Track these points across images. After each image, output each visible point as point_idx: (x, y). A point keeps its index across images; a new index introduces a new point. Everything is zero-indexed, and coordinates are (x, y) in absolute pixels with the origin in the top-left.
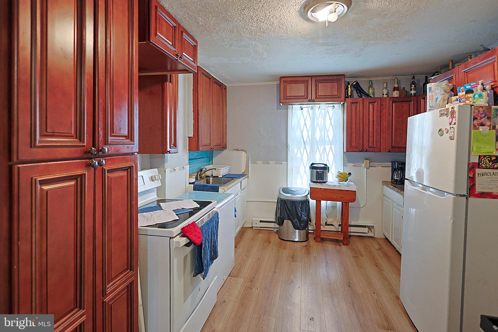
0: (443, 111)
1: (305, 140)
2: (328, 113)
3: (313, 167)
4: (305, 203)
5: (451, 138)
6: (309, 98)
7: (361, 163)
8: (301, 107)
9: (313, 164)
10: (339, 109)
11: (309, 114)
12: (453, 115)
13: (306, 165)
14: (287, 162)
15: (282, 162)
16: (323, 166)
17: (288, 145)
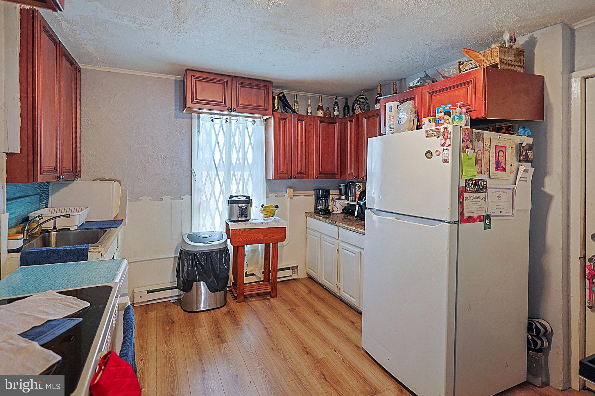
0: (431, 131)
1: (217, 164)
2: (247, 129)
3: (232, 201)
4: (224, 251)
5: (445, 161)
6: (229, 105)
7: (284, 193)
8: (211, 117)
9: (231, 197)
10: (262, 125)
11: (223, 129)
12: (446, 136)
13: (219, 198)
14: (191, 195)
15: (183, 197)
16: (244, 198)
17: (193, 171)
